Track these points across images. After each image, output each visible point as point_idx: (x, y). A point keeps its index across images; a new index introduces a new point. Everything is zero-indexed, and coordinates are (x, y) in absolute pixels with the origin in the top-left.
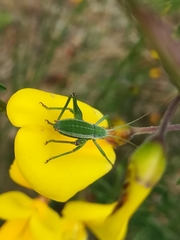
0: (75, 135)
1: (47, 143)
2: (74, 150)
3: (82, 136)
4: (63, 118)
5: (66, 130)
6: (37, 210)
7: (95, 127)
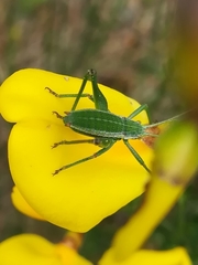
0: (95, 132)
1: (56, 145)
2: (96, 155)
3: (106, 134)
4: (78, 108)
5: (83, 126)
6: (59, 257)
7: (125, 120)
